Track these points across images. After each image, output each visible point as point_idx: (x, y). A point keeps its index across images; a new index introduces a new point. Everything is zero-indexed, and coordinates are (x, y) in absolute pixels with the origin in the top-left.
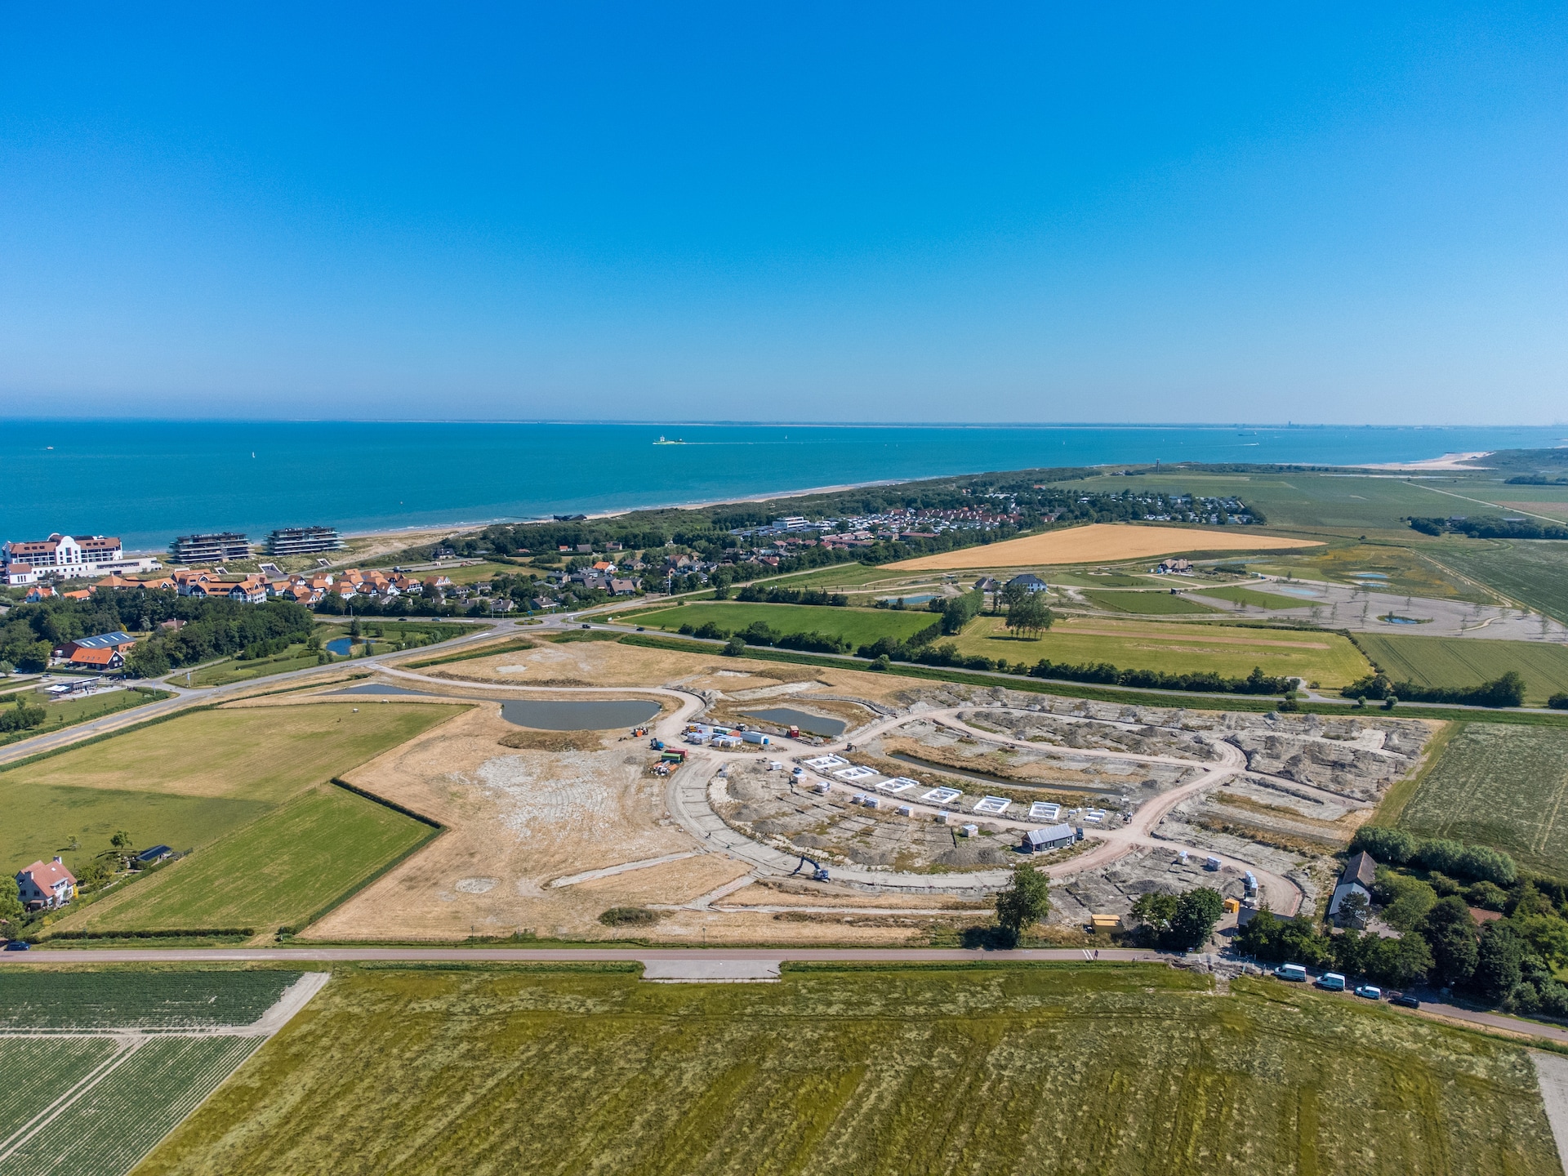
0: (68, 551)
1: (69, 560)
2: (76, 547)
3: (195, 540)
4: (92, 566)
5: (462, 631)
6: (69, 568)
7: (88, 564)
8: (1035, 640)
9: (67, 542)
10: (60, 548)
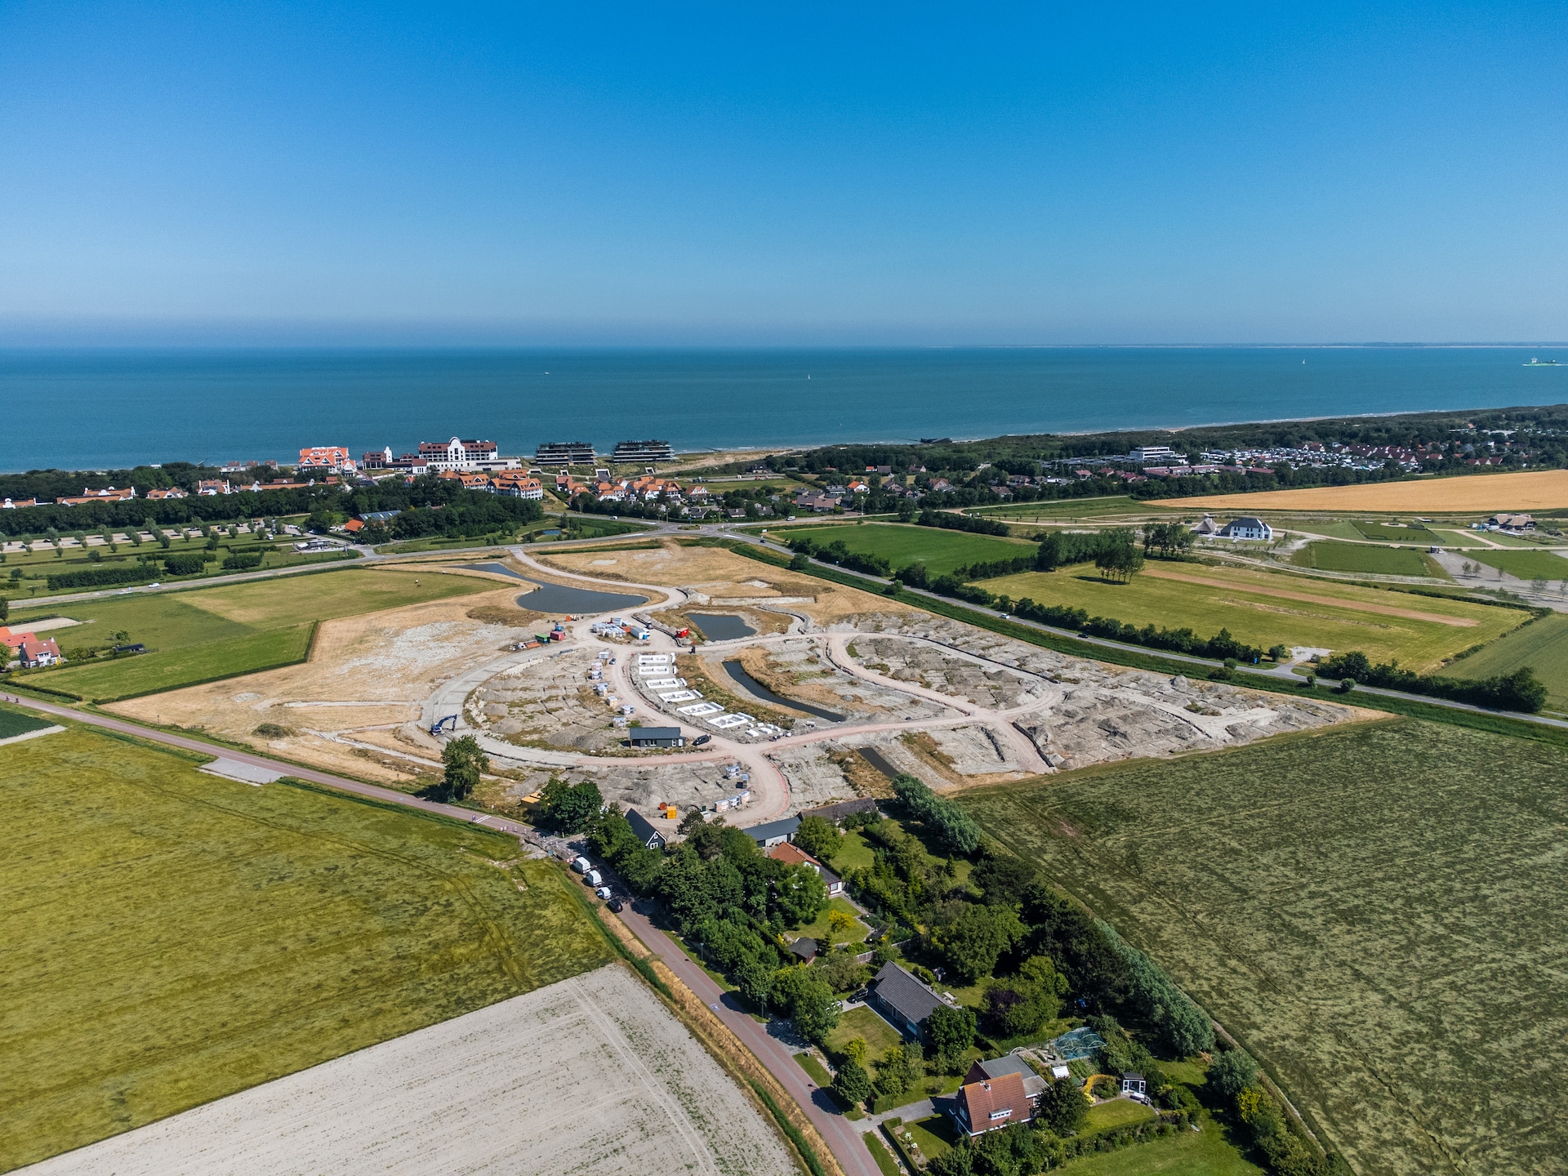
0: (456, 450)
1: (457, 458)
2: (461, 448)
3: (551, 447)
4: (473, 463)
5: (627, 529)
6: (454, 464)
7: (470, 462)
8: (1123, 583)
9: (456, 444)
10: (451, 449)
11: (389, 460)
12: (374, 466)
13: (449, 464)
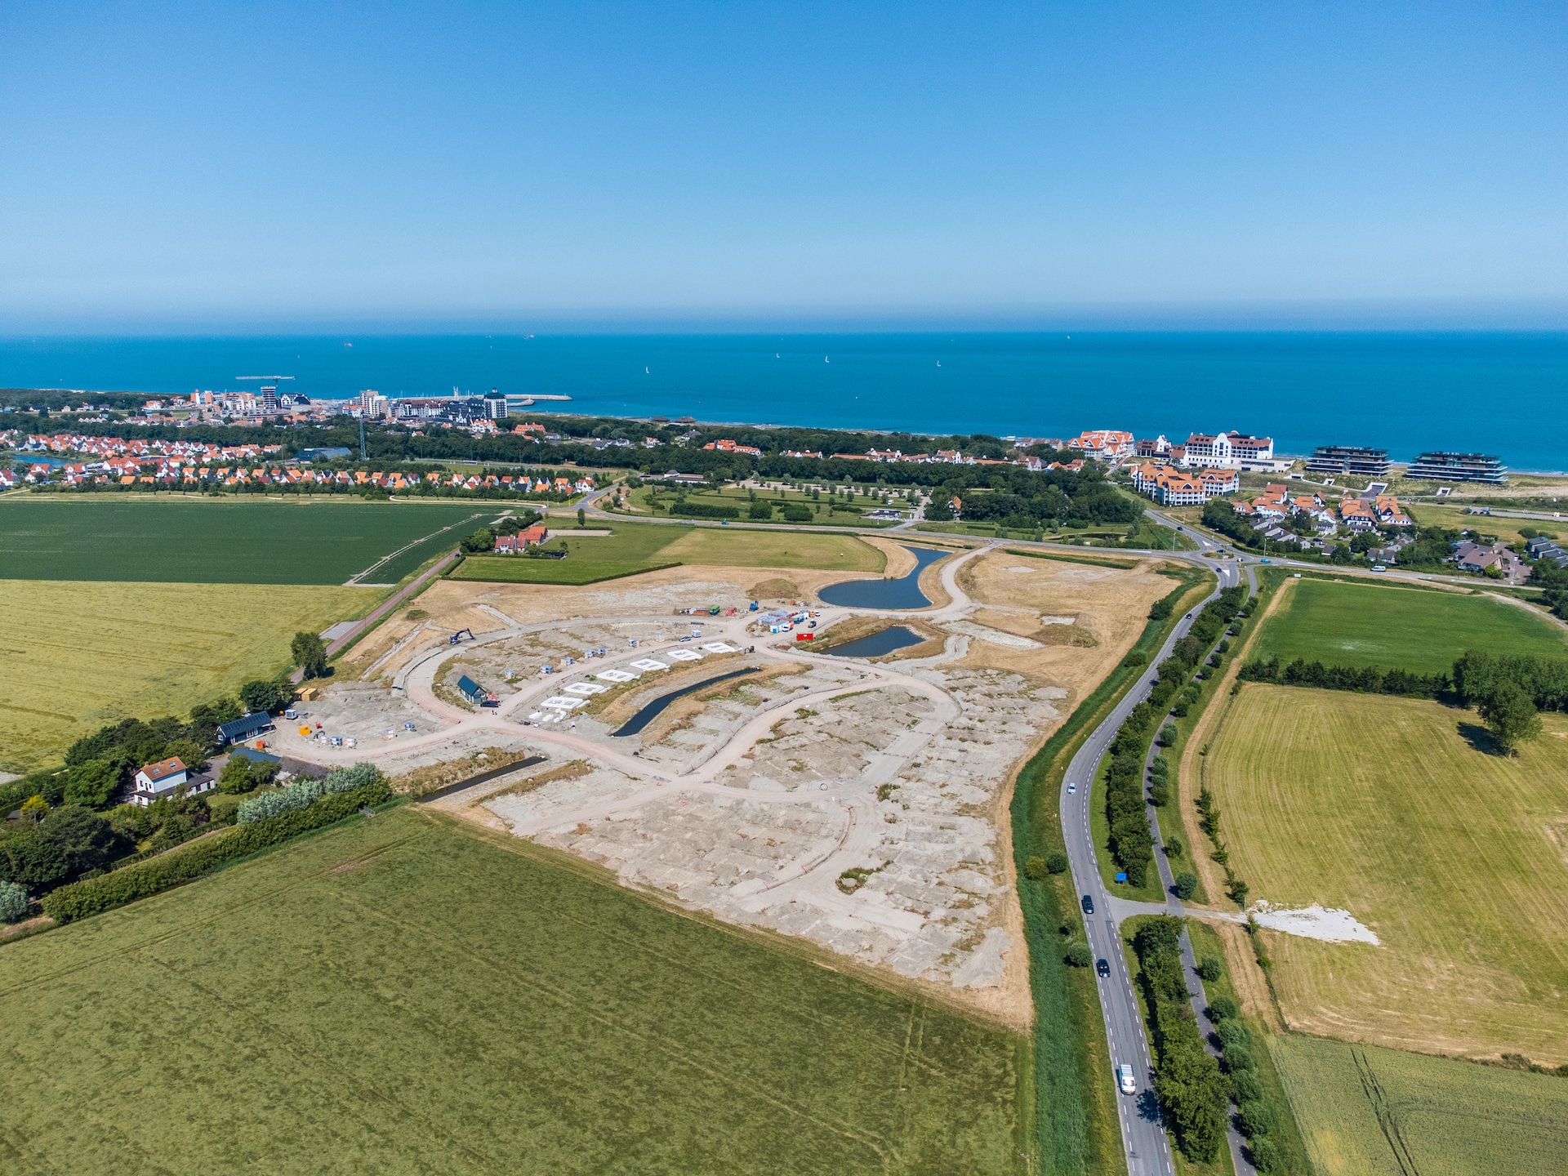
0: (1222, 445)
1: (1221, 453)
2: (1228, 443)
3: (1328, 451)
4: (1237, 460)
6: (1213, 459)
9: (1222, 438)
10: (1216, 443)
11: (1160, 449)
12: (1143, 454)
13: (1208, 458)
